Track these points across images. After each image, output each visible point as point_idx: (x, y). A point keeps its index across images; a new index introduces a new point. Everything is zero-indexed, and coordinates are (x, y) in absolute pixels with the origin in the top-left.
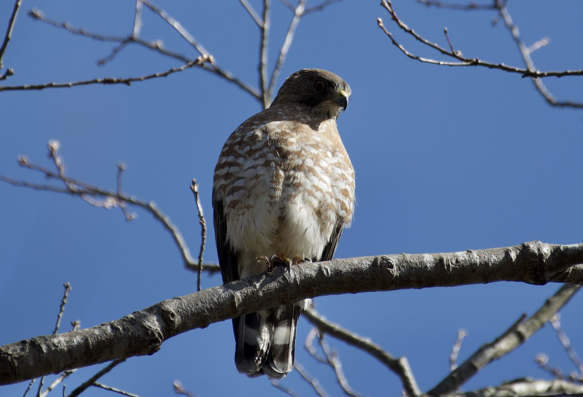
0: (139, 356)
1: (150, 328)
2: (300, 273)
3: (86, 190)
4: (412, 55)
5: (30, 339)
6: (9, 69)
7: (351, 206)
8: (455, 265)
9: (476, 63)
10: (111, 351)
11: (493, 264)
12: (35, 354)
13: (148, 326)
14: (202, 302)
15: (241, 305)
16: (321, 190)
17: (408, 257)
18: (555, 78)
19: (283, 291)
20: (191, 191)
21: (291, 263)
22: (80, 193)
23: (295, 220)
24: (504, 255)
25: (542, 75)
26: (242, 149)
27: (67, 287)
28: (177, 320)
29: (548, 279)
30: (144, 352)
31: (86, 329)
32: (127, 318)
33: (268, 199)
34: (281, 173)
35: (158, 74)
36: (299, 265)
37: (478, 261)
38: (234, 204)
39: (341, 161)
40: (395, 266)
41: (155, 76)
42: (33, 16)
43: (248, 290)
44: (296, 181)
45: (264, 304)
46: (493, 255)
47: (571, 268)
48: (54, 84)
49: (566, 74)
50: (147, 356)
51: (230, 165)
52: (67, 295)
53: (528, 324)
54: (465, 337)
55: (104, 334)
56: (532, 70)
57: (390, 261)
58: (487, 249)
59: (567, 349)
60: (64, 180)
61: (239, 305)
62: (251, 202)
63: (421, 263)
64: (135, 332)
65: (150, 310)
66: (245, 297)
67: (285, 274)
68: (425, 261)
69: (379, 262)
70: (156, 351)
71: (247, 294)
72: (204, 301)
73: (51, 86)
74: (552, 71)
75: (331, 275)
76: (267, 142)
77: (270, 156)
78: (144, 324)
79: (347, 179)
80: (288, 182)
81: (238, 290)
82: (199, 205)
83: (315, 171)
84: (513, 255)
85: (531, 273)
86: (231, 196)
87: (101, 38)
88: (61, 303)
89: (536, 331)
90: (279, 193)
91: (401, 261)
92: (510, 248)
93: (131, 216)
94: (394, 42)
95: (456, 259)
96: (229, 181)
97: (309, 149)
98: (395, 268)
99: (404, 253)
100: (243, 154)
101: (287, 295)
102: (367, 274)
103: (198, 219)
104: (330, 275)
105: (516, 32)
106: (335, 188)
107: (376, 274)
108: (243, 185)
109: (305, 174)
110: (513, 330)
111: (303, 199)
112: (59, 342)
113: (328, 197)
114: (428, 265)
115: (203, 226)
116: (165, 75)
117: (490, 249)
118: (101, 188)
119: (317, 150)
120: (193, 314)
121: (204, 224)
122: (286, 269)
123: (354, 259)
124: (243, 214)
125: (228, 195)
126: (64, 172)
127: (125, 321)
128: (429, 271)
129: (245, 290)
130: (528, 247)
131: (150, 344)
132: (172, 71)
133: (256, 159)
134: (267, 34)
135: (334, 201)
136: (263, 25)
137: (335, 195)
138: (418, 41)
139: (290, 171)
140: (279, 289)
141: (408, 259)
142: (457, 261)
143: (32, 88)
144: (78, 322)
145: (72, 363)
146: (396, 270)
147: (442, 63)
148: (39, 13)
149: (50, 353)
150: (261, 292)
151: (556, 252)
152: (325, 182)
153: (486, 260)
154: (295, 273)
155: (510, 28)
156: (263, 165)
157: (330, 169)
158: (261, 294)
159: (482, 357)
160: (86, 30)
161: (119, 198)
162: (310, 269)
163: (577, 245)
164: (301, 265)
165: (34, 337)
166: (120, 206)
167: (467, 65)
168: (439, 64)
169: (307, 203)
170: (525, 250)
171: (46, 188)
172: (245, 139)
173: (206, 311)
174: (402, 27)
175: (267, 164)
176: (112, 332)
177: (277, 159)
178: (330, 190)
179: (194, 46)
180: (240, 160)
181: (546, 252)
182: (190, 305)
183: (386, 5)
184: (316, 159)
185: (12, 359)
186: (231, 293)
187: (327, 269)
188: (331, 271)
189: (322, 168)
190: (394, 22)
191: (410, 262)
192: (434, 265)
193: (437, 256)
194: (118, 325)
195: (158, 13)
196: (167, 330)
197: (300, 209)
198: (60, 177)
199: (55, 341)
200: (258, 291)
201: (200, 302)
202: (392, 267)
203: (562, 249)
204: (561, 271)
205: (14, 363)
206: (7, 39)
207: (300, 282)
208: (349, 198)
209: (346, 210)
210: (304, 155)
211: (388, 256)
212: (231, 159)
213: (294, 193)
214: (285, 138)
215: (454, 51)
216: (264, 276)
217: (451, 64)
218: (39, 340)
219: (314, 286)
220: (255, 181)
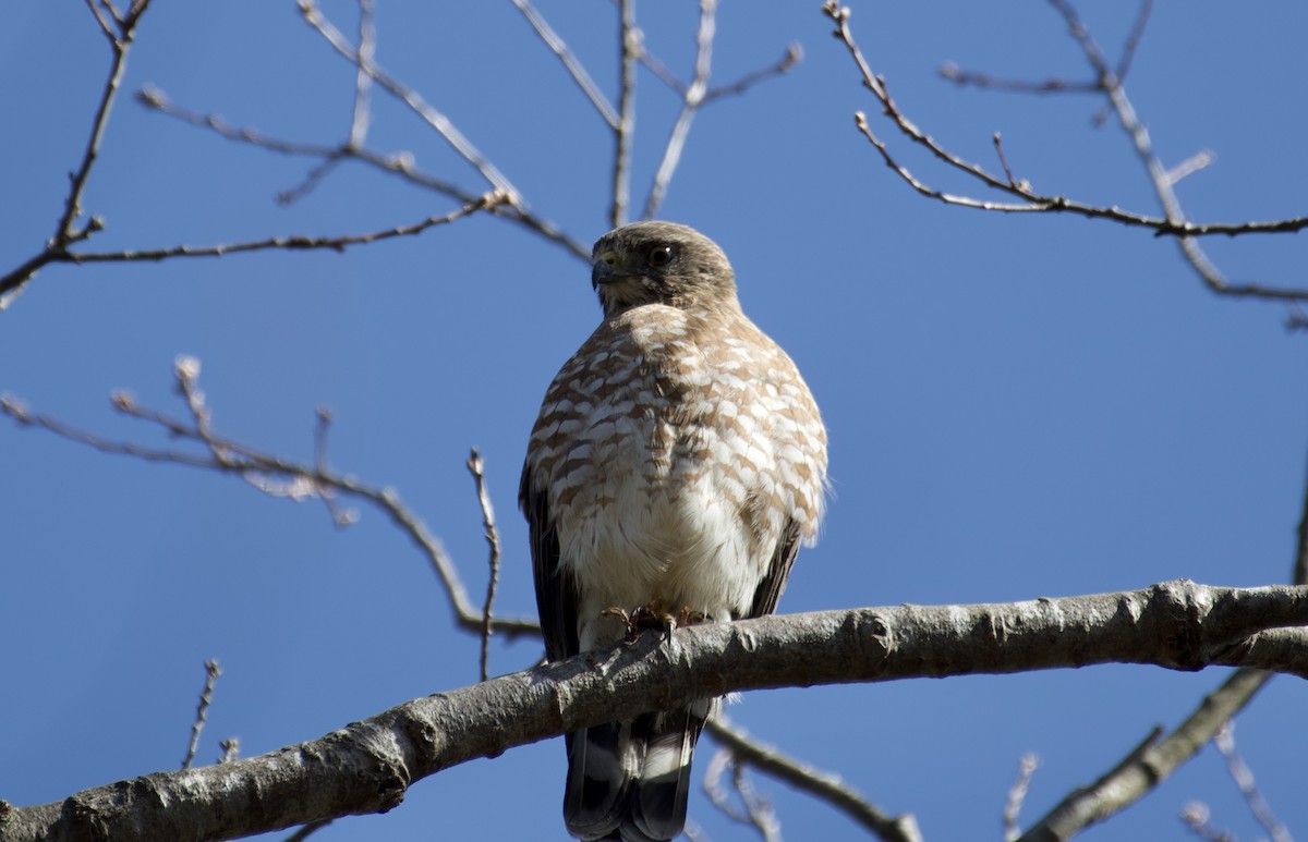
0: (361, 814)
1: (383, 756)
2: (693, 644)
3: (253, 461)
4: (926, 189)
5: (135, 778)
6: (94, 218)
7: (815, 501)
8: (1015, 630)
9: (1059, 207)
10: (302, 803)
11: (1094, 628)
12: (145, 809)
13: (378, 753)
14: (490, 704)
15: (569, 710)
16: (753, 466)
17: (917, 611)
18: (1222, 238)
19: (658, 682)
20: (468, 472)
21: (673, 623)
22: (239, 469)
23: (698, 525)
24: (1116, 609)
25: (1196, 232)
26: (587, 385)
27: (211, 670)
28: (437, 740)
29: (1208, 659)
30: (369, 807)
31: (251, 760)
32: (336, 736)
33: (644, 483)
34: (669, 430)
35: (400, 230)
36: (691, 628)
37: (1062, 621)
38: (568, 496)
39: (795, 404)
40: (889, 630)
41: (394, 233)
42: (146, 101)
43: (584, 679)
44: (700, 447)
45: (618, 709)
46: (1093, 609)
47: (1255, 636)
48: (186, 248)
49: (1246, 229)
50: (377, 815)
51: (561, 417)
52: (211, 687)
53: (1166, 747)
54: (1035, 771)
55: (288, 769)
56: (1176, 222)
57: (880, 621)
58: (1082, 597)
59: (1248, 796)
60: (207, 441)
61: (565, 710)
62: (609, 491)
63: (944, 624)
64: (352, 765)
65: (382, 721)
66: (580, 693)
67: (661, 646)
68: (952, 619)
69: (856, 623)
70: (395, 805)
71: (583, 688)
72: (493, 701)
73: (180, 252)
74: (1218, 224)
75: (757, 648)
76: (638, 368)
77: (645, 397)
78: (371, 748)
79: (806, 443)
80: (682, 449)
81: (565, 679)
82: (485, 501)
83: (741, 427)
84: (1135, 609)
85: (1171, 645)
86: (563, 480)
87: (282, 148)
88: (198, 702)
89: (1181, 761)
90: (663, 471)
91: (902, 620)
92: (1129, 594)
93: (344, 517)
94: (890, 163)
95: (1015, 615)
96: (558, 450)
97: (728, 380)
98: (890, 635)
99: (908, 605)
100: (588, 395)
101: (667, 689)
102: (833, 646)
103: (483, 530)
104: (754, 648)
105: (1144, 139)
106: (783, 463)
107: (851, 647)
108: (586, 457)
109: (719, 432)
110: (1135, 759)
111: (715, 483)
112: (195, 786)
113: (767, 480)
114: (959, 630)
115: (492, 545)
116: (416, 231)
117: (1087, 597)
118: (284, 458)
119: (744, 380)
120: (472, 729)
121: (496, 541)
122: (663, 636)
123: (804, 615)
124: (594, 515)
125: (558, 478)
126: (207, 424)
127: (332, 742)
128: (961, 641)
129: (577, 678)
130: (1166, 591)
131: (382, 790)
132: (430, 223)
133: (614, 404)
134: (627, 143)
135: (779, 489)
136: (620, 125)
137: (783, 476)
138: (940, 161)
139: (688, 424)
140: (649, 677)
141: (917, 617)
142: (1018, 621)
143: (142, 257)
144: (234, 741)
145: (222, 830)
146: (891, 638)
147: (988, 205)
148: (157, 95)
149: (175, 808)
150: (611, 684)
151: (1224, 603)
152: (762, 450)
153: (1079, 618)
154: (684, 645)
155: (1131, 133)
156: (630, 415)
157: (771, 421)
158: (611, 686)
159: (1070, 815)
160: (255, 130)
161: (321, 480)
162: (714, 636)
163: (1267, 589)
164: (696, 629)
165: (143, 775)
166: (323, 498)
167: (1040, 211)
168: (983, 208)
169: (722, 492)
170: (1159, 599)
171: (169, 458)
172: (592, 367)
173: (498, 723)
174: (907, 131)
175: (638, 412)
176: (304, 764)
177: (660, 402)
178: (772, 466)
179: (476, 167)
180: (583, 408)
181: (1203, 602)
182: (466, 711)
183: (875, 84)
184: (743, 401)
185: (98, 821)
186: (549, 686)
187: (748, 637)
188: (757, 640)
189: (755, 418)
190: (889, 121)
191: (922, 622)
192: (971, 629)
193: (977, 609)
194: (315, 750)
195: (402, 98)
196: (418, 760)
197: (709, 503)
198: (199, 436)
199: (187, 783)
200: (605, 681)
201: (486, 704)
202: (883, 632)
203: (1236, 597)
204: (1235, 643)
205: (101, 828)
206: (90, 156)
207: (693, 663)
208: (812, 483)
209: (806, 508)
210: (716, 394)
211: (874, 611)
212: (564, 405)
213: (694, 471)
214: (674, 359)
215: (1015, 180)
216: (619, 651)
217: (1008, 207)
218: (154, 781)
219: (722, 671)
220: (613, 446)
